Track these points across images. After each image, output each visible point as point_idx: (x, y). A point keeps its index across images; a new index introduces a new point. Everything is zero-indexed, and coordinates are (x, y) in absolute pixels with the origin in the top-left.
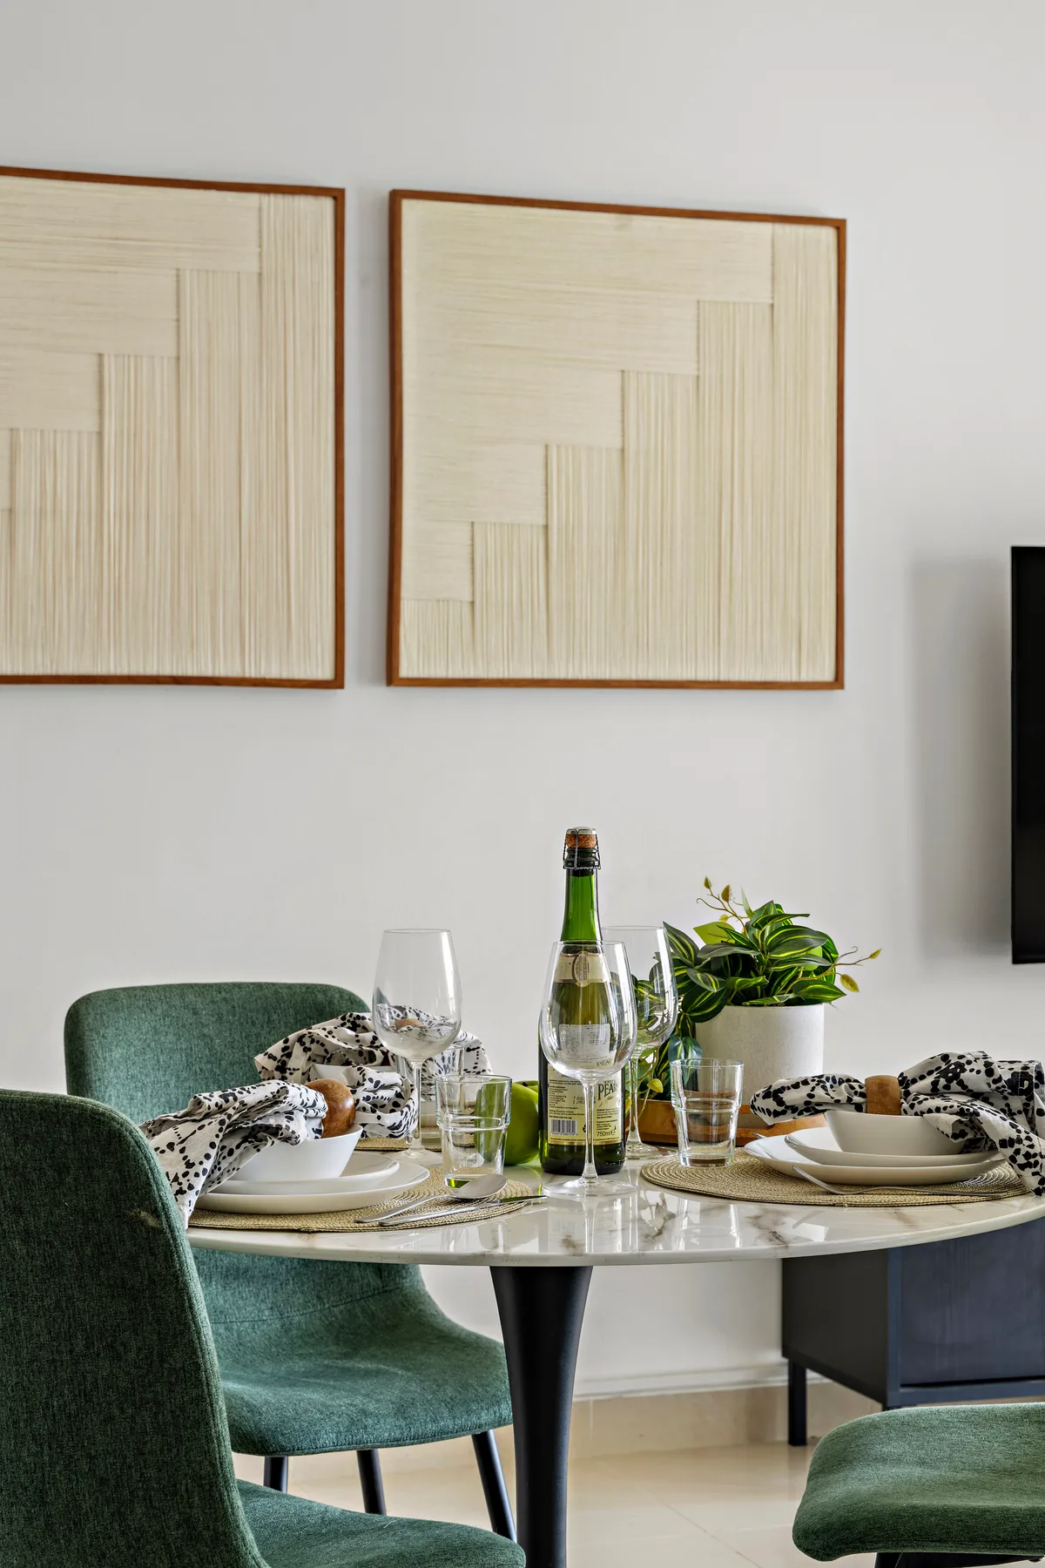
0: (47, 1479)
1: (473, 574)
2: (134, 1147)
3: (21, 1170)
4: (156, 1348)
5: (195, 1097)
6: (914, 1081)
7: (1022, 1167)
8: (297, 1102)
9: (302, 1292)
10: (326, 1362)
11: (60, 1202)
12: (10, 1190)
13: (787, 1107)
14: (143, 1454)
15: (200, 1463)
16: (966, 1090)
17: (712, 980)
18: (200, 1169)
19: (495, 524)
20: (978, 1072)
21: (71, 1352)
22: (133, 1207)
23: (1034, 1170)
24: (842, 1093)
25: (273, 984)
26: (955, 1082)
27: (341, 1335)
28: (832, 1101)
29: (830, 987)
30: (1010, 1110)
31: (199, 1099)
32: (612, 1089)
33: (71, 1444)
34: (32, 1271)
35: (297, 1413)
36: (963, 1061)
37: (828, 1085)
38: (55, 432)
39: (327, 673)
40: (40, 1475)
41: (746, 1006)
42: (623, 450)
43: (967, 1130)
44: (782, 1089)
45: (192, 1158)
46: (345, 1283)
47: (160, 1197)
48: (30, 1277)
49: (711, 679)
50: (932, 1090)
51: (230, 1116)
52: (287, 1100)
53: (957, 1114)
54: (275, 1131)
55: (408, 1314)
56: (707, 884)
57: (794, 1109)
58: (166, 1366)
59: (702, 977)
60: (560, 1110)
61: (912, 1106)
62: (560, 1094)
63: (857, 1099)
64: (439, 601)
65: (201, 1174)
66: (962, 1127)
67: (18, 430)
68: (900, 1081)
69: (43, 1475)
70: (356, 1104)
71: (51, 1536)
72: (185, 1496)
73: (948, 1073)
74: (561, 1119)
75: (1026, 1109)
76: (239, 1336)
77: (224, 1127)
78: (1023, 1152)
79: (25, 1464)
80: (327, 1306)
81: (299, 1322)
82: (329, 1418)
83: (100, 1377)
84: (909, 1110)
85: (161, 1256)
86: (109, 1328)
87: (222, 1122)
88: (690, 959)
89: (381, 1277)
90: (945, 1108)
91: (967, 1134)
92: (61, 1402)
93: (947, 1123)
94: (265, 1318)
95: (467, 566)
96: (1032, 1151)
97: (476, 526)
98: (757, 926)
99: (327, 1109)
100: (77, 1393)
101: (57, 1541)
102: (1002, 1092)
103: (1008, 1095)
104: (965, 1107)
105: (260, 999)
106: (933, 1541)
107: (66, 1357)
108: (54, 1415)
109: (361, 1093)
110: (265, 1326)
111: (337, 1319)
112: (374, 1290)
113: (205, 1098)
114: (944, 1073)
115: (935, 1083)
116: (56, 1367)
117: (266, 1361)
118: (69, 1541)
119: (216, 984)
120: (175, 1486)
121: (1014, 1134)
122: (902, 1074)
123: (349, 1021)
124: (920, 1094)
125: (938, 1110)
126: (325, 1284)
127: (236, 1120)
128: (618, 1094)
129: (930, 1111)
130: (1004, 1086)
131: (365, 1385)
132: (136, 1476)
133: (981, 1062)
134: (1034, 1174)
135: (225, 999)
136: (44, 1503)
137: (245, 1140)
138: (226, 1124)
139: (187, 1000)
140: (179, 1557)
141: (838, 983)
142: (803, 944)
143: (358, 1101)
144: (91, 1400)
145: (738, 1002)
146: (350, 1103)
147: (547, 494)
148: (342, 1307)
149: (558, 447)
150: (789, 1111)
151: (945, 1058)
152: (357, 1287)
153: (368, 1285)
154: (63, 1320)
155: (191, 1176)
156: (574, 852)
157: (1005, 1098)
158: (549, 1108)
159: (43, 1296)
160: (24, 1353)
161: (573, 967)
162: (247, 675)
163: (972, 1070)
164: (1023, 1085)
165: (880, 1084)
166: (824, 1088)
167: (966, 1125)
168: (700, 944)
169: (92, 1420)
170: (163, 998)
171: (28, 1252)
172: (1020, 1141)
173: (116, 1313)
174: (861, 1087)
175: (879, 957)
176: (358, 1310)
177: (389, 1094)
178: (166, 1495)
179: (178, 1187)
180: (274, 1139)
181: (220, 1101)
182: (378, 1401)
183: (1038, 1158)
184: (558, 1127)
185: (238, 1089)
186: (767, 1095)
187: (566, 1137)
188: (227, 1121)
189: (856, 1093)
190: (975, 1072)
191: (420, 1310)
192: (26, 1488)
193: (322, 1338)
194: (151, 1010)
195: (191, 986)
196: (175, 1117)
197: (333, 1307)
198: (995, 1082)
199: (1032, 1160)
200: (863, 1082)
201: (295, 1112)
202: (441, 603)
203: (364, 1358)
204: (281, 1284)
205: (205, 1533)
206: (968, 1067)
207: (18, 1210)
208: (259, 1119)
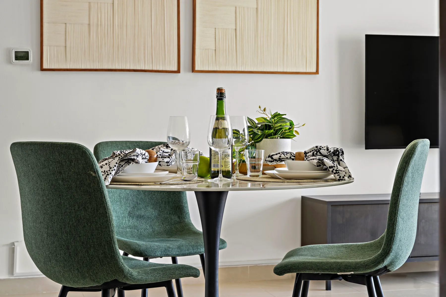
0: (69, 243)
1: (215, 42)
2: (89, 155)
3: (61, 162)
4: (96, 208)
5: (113, 152)
6: (308, 153)
7: (335, 173)
8: (139, 153)
9: (158, 222)
10: (163, 239)
11: (71, 170)
12: (58, 167)
13: (274, 160)
14: (93, 236)
15: (107, 237)
16: (321, 154)
17: (259, 131)
18: (113, 169)
19: (222, 28)
20: (325, 150)
21: (74, 209)
22: (89, 171)
23: (338, 174)
24: (288, 156)
25: (151, 142)
26: (319, 152)
27: (168, 233)
28: (286, 158)
29: (292, 134)
30: (333, 160)
31: (114, 152)
32: (229, 156)
33: (75, 233)
34: (64, 189)
35: (151, 247)
36: (321, 147)
37: (285, 154)
38: (101, 3)
39: (175, 69)
40: (67, 242)
41: (269, 138)
42: (257, 8)
43: (321, 165)
44: (273, 155)
45: (111, 166)
46: (170, 220)
47: (96, 168)
48: (64, 191)
49: (282, 71)
50: (312, 155)
51: (121, 156)
52: (136, 152)
53: (318, 160)
54: (133, 160)
55: (186, 228)
56: (260, 107)
57: (276, 160)
58: (98, 212)
59: (257, 131)
60: (215, 161)
61: (307, 159)
62: (215, 157)
63: (292, 157)
64: (206, 49)
65: (113, 170)
66: (320, 164)
67: (91, 2)
68: (304, 153)
69: (68, 242)
70: (157, 156)
71: (70, 258)
72: (104, 246)
73: (317, 151)
74: (215, 164)
75: (338, 160)
76: (141, 233)
77: (120, 159)
78: (335, 169)
79: (64, 239)
80: (165, 226)
81: (157, 230)
82: (159, 248)
83: (82, 216)
84: (306, 160)
85: (96, 184)
86: (84, 203)
87: (119, 158)
88: (254, 126)
89: (179, 219)
90: (315, 159)
91: (321, 166)
92: (72, 223)
93: (315, 162)
94: (148, 228)
95: (214, 40)
96: (337, 169)
97: (216, 29)
98: (273, 118)
99: (149, 156)
100: (76, 220)
101: (72, 259)
102: (331, 155)
103: (333, 156)
104: (320, 158)
105: (147, 145)
106: (308, 269)
107: (73, 211)
108: (71, 226)
109: (159, 154)
110: (148, 230)
111: (167, 229)
112: (177, 222)
113: (115, 152)
114: (316, 151)
115: (313, 153)
116: (71, 214)
117: (147, 239)
118: (75, 259)
119: (135, 141)
120: (101, 243)
121: (333, 165)
122: (305, 151)
123: (165, 145)
124: (309, 156)
125: (313, 159)
126: (165, 220)
127: (123, 157)
128: (230, 158)
129: (311, 160)
130: (331, 153)
131: (170, 242)
132: (91, 241)
133: (326, 147)
134: (338, 175)
135: (138, 145)
136: (68, 249)
137: (126, 163)
138: (120, 158)
139: (127, 145)
140: (102, 262)
141: (294, 133)
142: (284, 122)
143: (158, 155)
144: (80, 222)
145: (266, 138)
146: (155, 156)
147: (236, 20)
148: (169, 226)
149: (239, 7)
150: (275, 161)
151: (317, 147)
152: (173, 221)
153: (176, 221)
154: (72, 201)
155: (111, 171)
156: (219, 93)
157: (332, 157)
158: (212, 161)
159: (67, 195)
160: (63, 211)
161: (218, 124)
162: (154, 69)
163: (323, 149)
164: (336, 153)
165: (299, 154)
166: (284, 154)
167: (321, 163)
168: (257, 122)
169: (80, 227)
170: (120, 144)
171: (63, 184)
172: (334, 167)
173: (85, 199)
174: (294, 155)
175: (305, 125)
176: (173, 227)
177: (167, 154)
178: (99, 246)
179: (107, 174)
180: (133, 162)
181: (120, 153)
182: (173, 245)
183: (339, 171)
184: (214, 166)
185: (125, 150)
186: (269, 157)
187: (216, 168)
188: (121, 157)
189: (292, 156)
190: (324, 150)
191: (190, 227)
192: (64, 245)
193: (163, 234)
194: (117, 147)
195: (129, 141)
196: (108, 158)
197: (166, 226)
198: (329, 152)
199: (337, 172)
200: (295, 153)
201: (139, 156)
202: (207, 50)
203: (173, 238)
204: (152, 220)
205: (109, 256)
206: (322, 149)
207: (60, 173)
208: (129, 157)
